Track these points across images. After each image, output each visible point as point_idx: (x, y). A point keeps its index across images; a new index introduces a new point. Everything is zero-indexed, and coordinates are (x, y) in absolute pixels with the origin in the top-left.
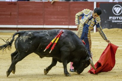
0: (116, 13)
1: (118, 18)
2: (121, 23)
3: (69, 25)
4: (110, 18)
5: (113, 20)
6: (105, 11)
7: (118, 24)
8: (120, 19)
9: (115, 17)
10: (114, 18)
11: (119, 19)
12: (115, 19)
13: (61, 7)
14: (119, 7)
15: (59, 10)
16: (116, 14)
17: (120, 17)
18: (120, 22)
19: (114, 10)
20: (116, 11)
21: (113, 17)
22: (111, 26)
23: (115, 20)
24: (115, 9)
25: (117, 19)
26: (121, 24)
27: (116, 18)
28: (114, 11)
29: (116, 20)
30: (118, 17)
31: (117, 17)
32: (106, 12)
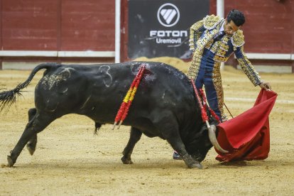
0: (164, 21)
1: (171, 34)
2: (176, 46)
3: (58, 49)
4: (152, 33)
5: (159, 38)
6: (140, 17)
7: (169, 46)
8: (174, 35)
9: (163, 32)
10: (161, 34)
11: (171, 37)
12: (164, 35)
13: (40, 9)
14: (173, 8)
15: (35, 16)
16: (166, 23)
17: (174, 32)
18: (175, 44)
19: (160, 15)
20: (165, 17)
21: (159, 32)
22: (154, 52)
23: (162, 38)
24: (163, 12)
25: (168, 35)
26: (177, 48)
27: (166, 34)
28: (161, 17)
29: (166, 38)
30: (170, 32)
31: (167, 32)
32: (142, 21)
